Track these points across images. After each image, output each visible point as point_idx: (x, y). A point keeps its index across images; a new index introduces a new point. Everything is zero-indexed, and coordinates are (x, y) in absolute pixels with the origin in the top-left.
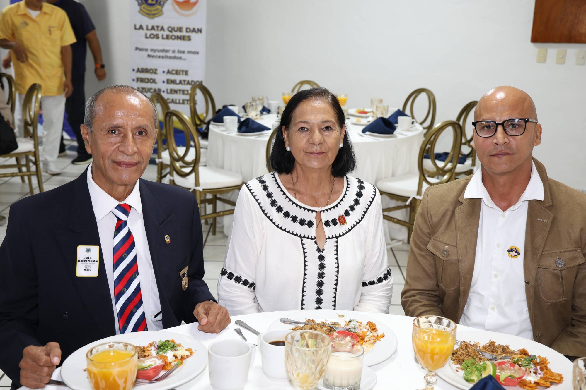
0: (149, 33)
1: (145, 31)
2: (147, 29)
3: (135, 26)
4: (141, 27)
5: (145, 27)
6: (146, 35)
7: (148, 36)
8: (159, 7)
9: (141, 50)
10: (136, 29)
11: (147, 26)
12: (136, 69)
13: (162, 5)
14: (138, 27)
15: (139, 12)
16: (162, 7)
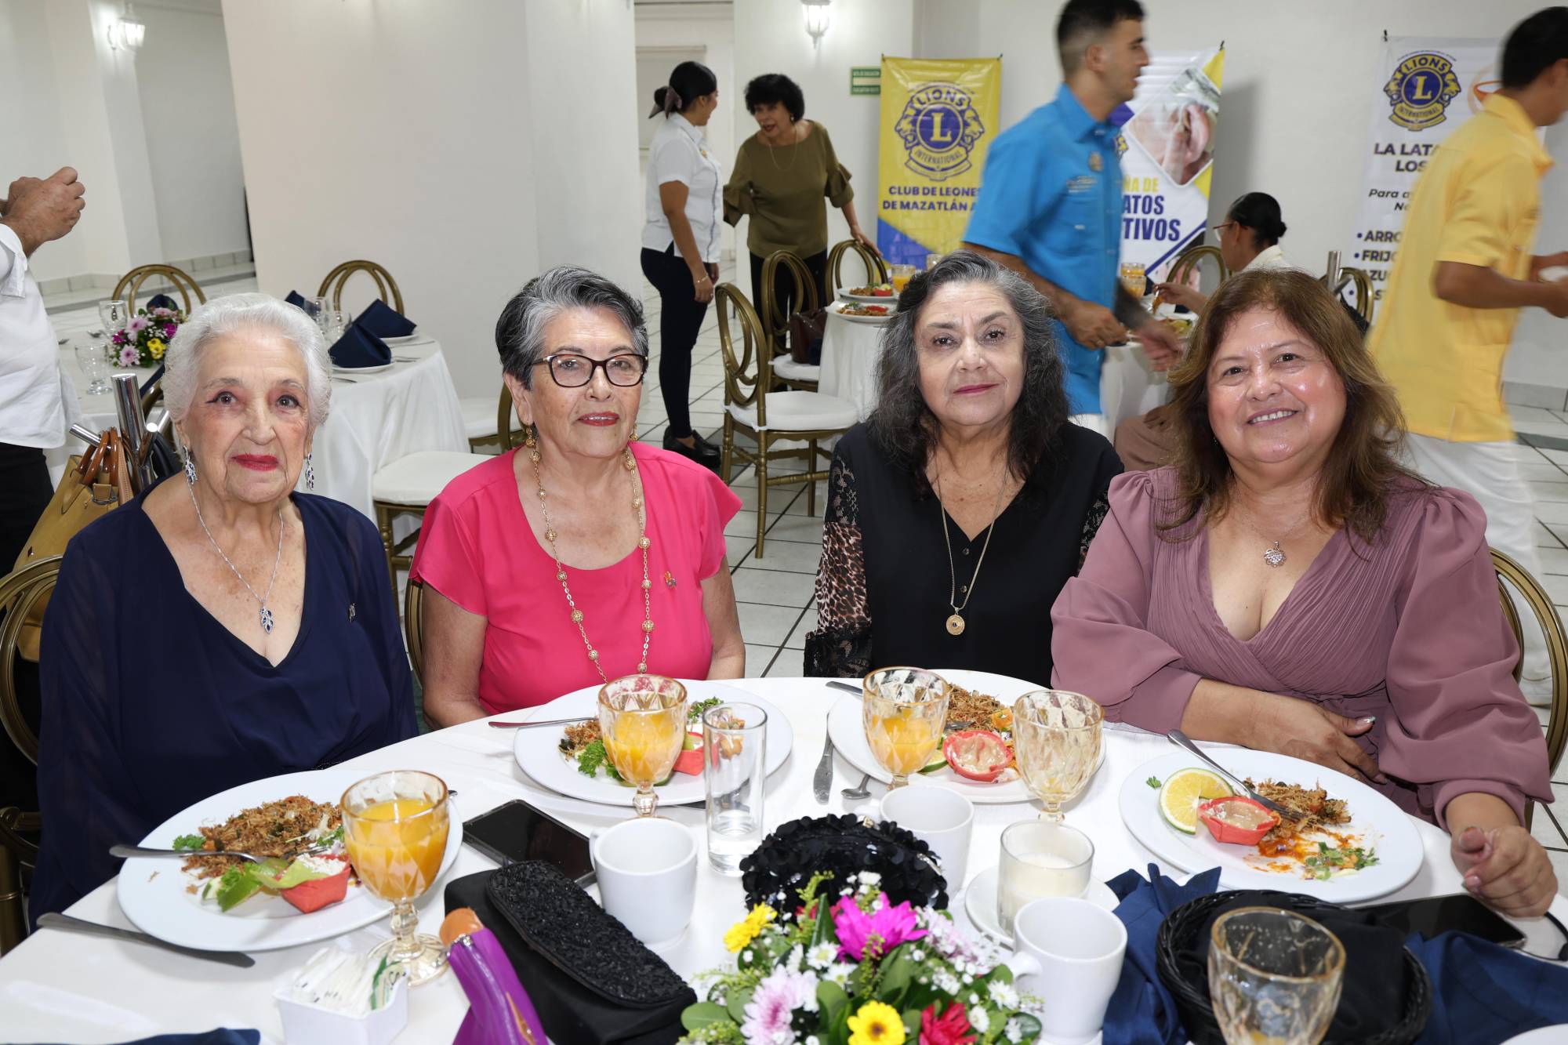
0: (1404, 160)
1: (1398, 156)
2: (1403, 152)
3: (1377, 146)
4: (1390, 149)
5: (1398, 149)
6: (1399, 163)
7: (1402, 166)
8: (1439, 107)
9: (1382, 194)
10: (1377, 152)
11: (1403, 147)
12: (1365, 235)
13: (1445, 103)
14: (1382, 148)
15: (1390, 118)
16: (1444, 107)
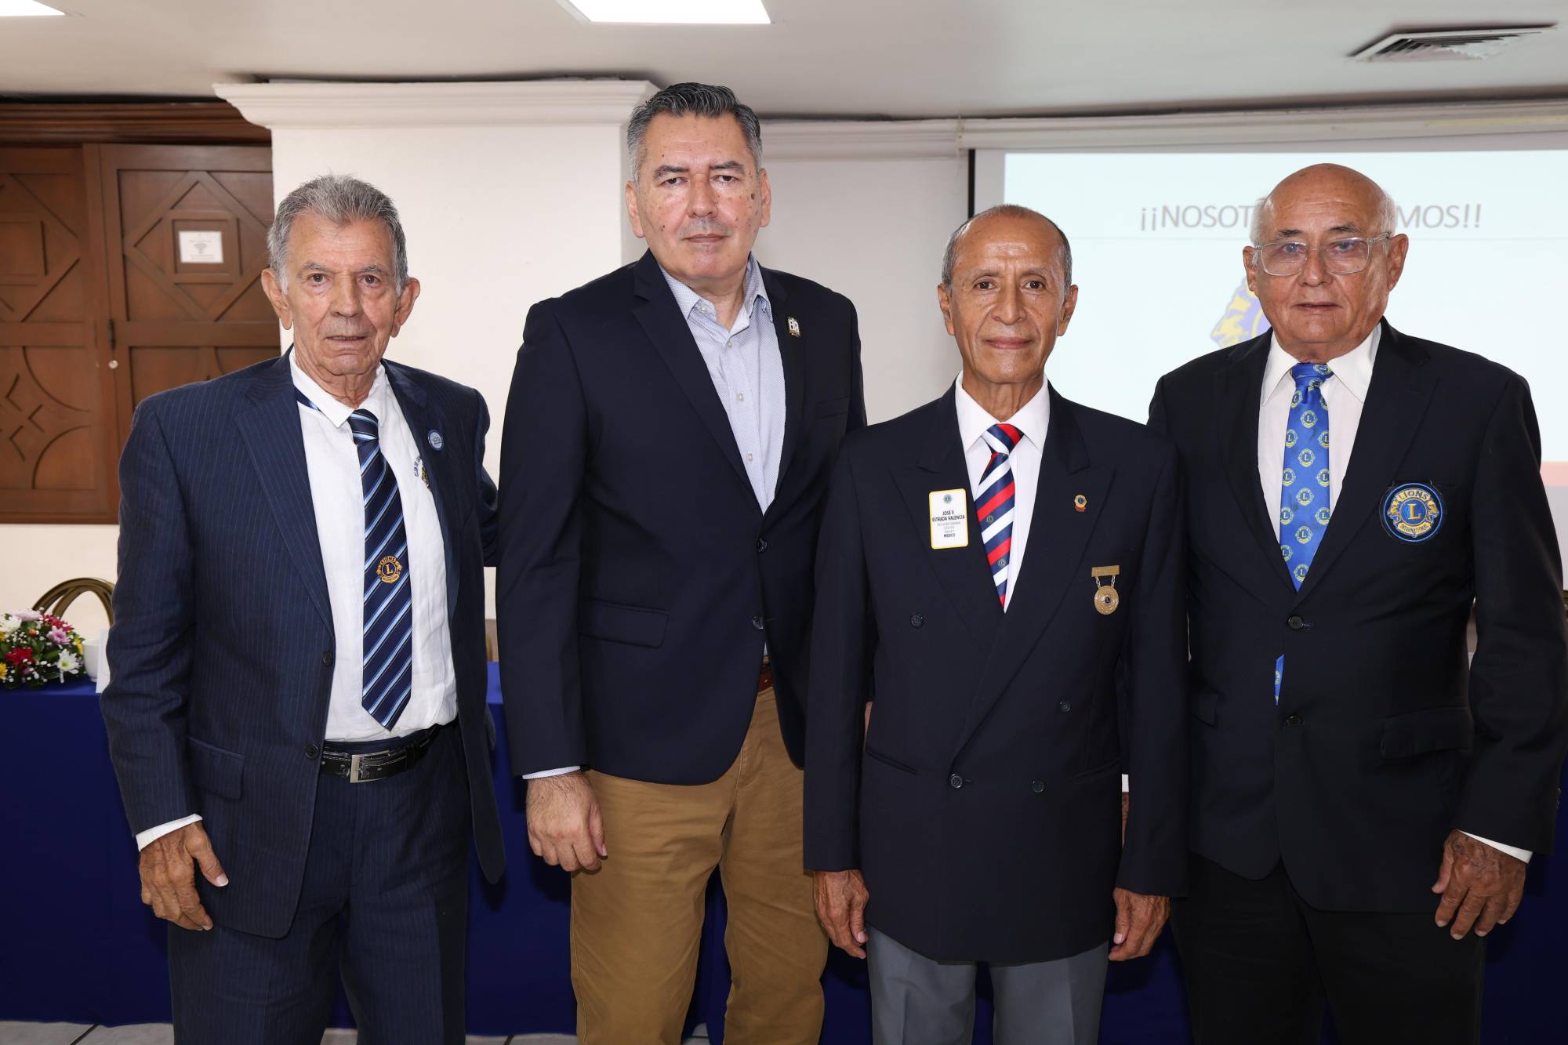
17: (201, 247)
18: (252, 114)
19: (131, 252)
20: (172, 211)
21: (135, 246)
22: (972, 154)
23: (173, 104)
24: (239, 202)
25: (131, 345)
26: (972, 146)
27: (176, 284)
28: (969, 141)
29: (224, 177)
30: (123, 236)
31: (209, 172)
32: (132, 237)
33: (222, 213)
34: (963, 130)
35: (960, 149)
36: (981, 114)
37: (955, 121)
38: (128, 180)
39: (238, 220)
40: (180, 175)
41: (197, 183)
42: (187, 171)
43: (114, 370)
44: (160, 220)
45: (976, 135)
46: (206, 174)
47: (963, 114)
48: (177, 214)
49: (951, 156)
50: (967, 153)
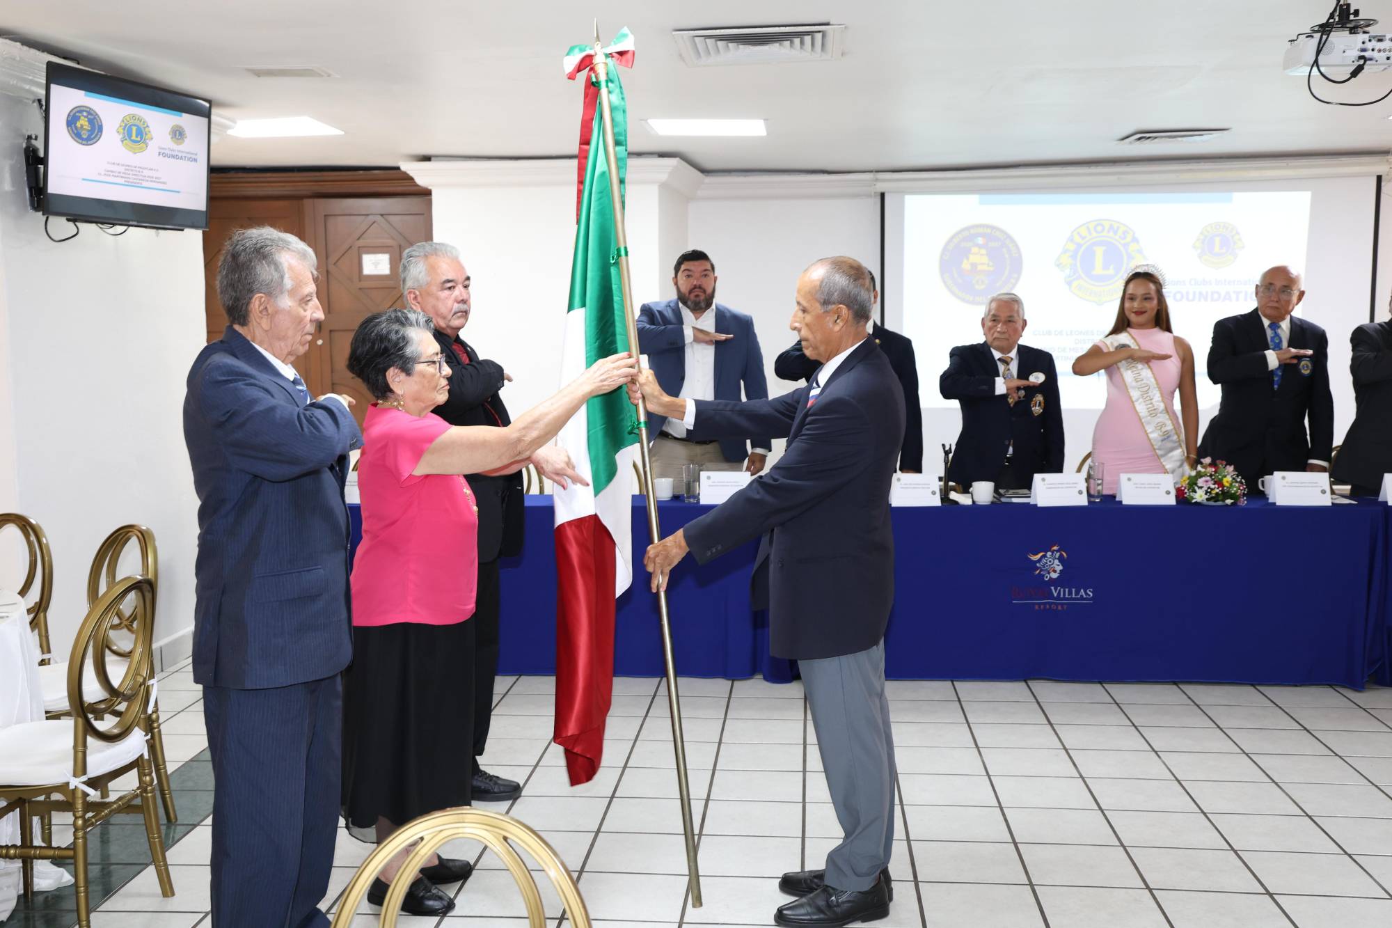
17: (376, 264)
18: (421, 181)
19: (331, 268)
20: (357, 242)
21: (335, 264)
22: (883, 195)
23: (361, 172)
24: (401, 234)
25: (332, 329)
26: (883, 191)
27: (360, 289)
28: (881, 187)
29: (391, 218)
30: (327, 258)
31: (382, 215)
32: (332, 259)
33: (390, 242)
34: (877, 180)
35: (875, 193)
36: (892, 168)
37: (872, 173)
38: (331, 221)
39: (400, 246)
40: (363, 217)
41: (374, 222)
42: (368, 215)
43: (321, 346)
44: (351, 247)
45: (885, 183)
46: (379, 216)
47: (877, 169)
48: (361, 243)
49: (869, 196)
50: (879, 194)
